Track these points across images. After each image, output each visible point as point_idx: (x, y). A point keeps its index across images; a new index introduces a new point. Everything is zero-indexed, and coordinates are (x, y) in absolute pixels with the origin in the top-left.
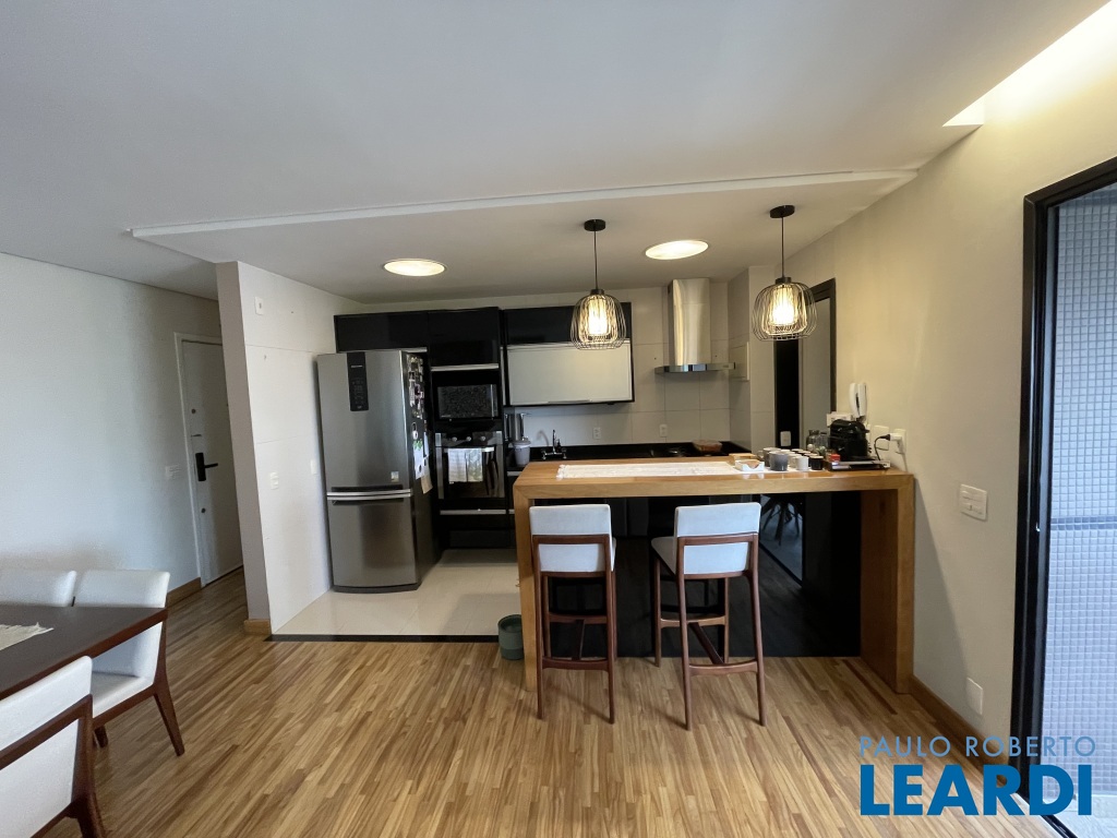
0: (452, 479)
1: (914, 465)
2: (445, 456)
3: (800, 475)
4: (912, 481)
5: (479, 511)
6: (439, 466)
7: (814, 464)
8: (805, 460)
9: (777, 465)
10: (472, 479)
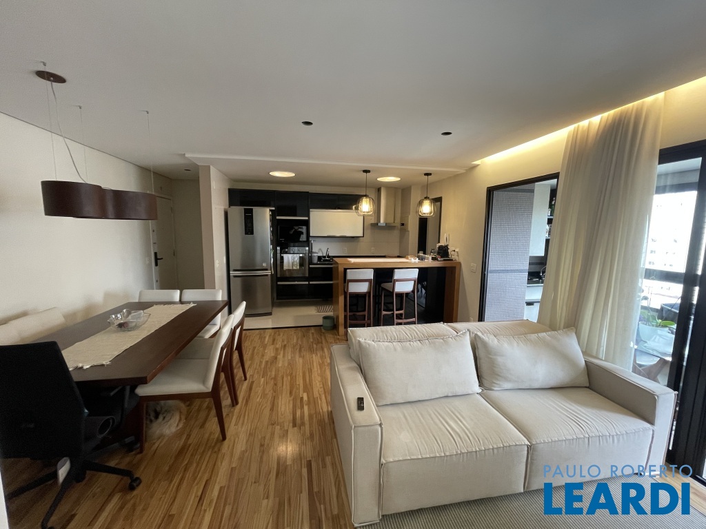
0: (285, 268)
1: (461, 259)
2: (282, 258)
3: (429, 262)
4: (460, 263)
5: (296, 283)
6: (279, 262)
7: (433, 259)
8: (430, 258)
9: (421, 259)
10: (295, 268)
